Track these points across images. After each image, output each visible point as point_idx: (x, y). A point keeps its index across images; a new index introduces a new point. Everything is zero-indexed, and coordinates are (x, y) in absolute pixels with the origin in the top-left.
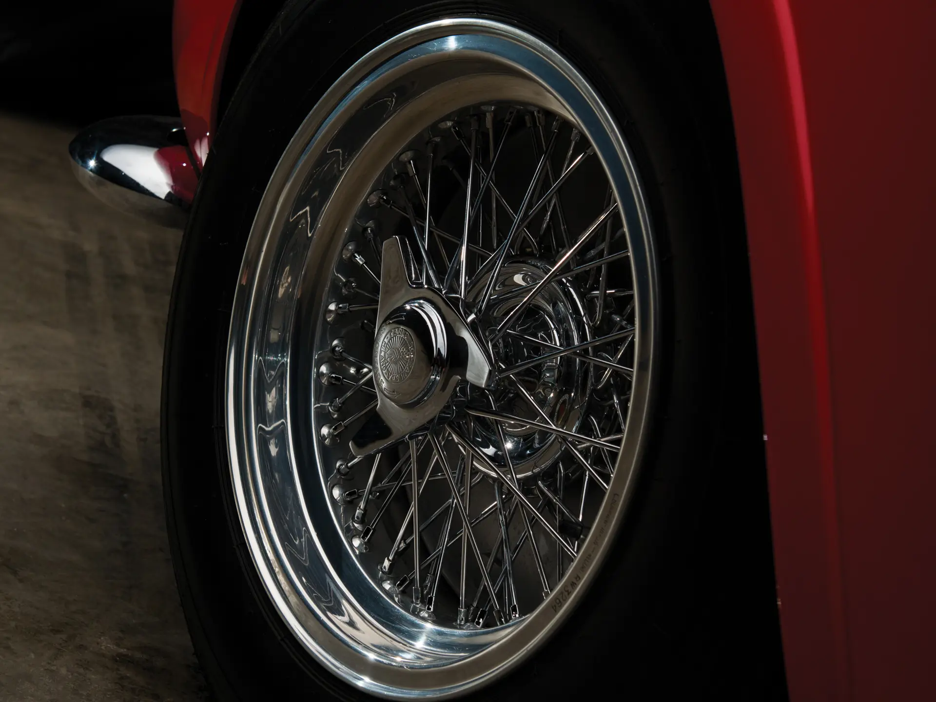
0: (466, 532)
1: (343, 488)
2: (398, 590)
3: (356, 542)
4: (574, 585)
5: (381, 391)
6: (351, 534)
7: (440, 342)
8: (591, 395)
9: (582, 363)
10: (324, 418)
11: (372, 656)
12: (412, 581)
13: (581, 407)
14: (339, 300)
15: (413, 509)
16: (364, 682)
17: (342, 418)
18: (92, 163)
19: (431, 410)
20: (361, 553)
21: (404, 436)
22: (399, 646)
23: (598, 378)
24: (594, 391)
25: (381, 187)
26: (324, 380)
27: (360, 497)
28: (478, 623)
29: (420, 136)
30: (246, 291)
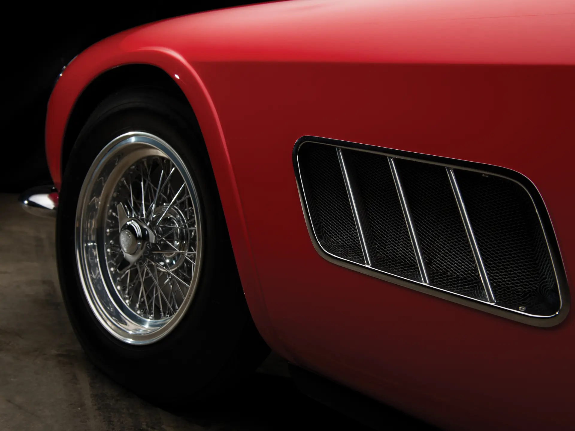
0: (159, 290)
1: (121, 286)
2: (142, 313)
3: (127, 301)
4: (190, 296)
5: (125, 252)
6: (125, 299)
7: (139, 232)
8: (190, 241)
9: (186, 231)
10: (111, 265)
11: (131, 332)
12: (146, 309)
13: (187, 245)
14: (110, 228)
15: (142, 288)
16: (130, 341)
17: (117, 264)
18: (26, 202)
19: (141, 253)
20: (130, 305)
21: (134, 263)
22: (140, 328)
23: (191, 234)
24: (191, 239)
25: (117, 190)
26: (109, 254)
27: (126, 287)
28: (167, 316)
29: (125, 172)
30: (79, 228)
